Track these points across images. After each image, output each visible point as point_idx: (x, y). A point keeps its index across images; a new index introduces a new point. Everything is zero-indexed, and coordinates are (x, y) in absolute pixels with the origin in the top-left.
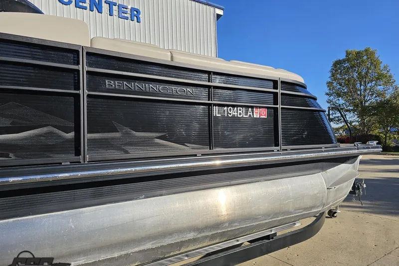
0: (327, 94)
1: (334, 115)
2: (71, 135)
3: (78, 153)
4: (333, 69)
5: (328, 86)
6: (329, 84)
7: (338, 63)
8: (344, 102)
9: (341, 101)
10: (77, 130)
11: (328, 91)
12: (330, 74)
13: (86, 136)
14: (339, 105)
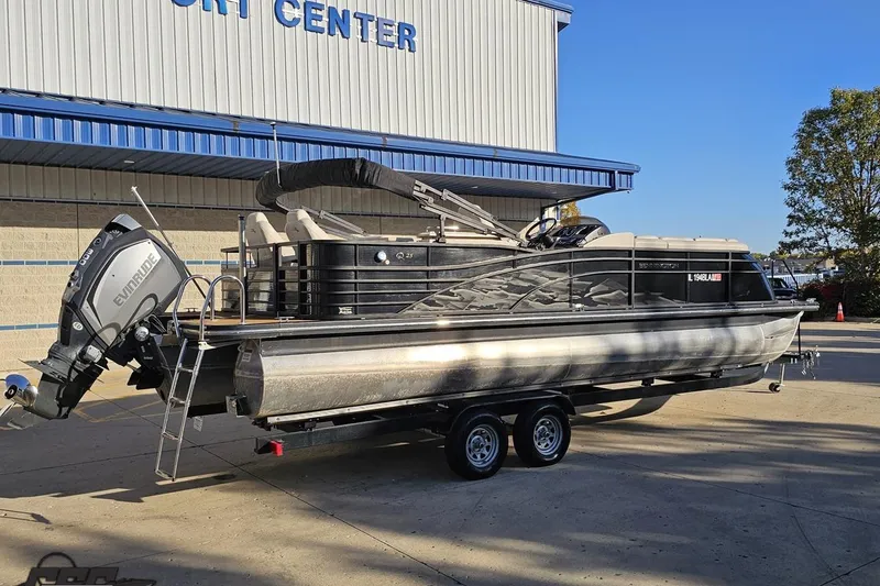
0: (787, 187)
1: (801, 235)
2: (627, 294)
3: (630, 304)
4: (803, 131)
5: (790, 170)
6: (793, 164)
7: (814, 117)
8: (823, 206)
9: (818, 204)
10: (630, 291)
11: (788, 182)
12: (795, 141)
13: (634, 294)
14: (814, 212)
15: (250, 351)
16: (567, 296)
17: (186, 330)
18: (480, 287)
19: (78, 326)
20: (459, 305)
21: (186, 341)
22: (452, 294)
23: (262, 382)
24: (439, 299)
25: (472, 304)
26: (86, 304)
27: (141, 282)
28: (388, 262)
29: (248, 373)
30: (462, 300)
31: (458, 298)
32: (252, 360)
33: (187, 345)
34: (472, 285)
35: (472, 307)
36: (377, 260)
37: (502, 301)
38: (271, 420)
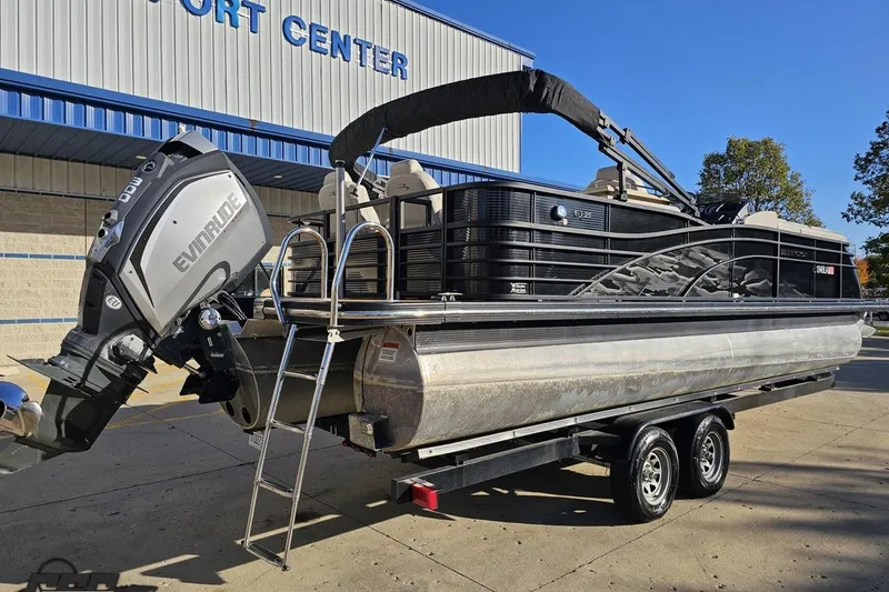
2: (772, 283)
3: (775, 295)
7: (712, 160)
10: (775, 281)
13: (779, 285)
15: (395, 346)
16: (726, 283)
17: (294, 311)
18: (655, 265)
19: (113, 302)
20: (633, 287)
21: (294, 328)
22: (628, 273)
23: (422, 395)
24: (617, 279)
25: (647, 287)
26: (129, 266)
27: (216, 235)
28: (565, 222)
29: (394, 380)
30: (637, 282)
31: (633, 278)
32: (398, 360)
33: (296, 335)
34: (646, 263)
35: (648, 291)
36: (555, 217)
37: (673, 285)
38: (423, 454)
